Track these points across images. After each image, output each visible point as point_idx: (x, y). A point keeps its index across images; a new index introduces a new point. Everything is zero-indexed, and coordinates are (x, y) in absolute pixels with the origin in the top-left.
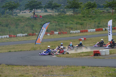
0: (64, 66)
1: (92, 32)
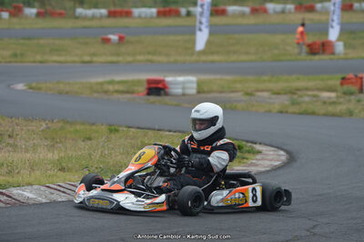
0: (53, 121)
1: (145, 18)
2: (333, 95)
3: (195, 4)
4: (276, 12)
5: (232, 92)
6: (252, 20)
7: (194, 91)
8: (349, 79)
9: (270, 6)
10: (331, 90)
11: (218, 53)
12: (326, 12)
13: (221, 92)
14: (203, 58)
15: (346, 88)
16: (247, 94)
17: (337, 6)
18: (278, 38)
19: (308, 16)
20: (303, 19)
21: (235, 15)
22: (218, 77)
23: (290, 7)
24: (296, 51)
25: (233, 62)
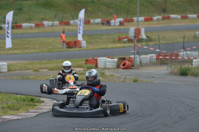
2: (82, 69)
3: (4, 23)
4: (48, 26)
5: (27, 70)
6: (36, 30)
7: (6, 70)
8: (89, 60)
9: (46, 23)
10: (80, 67)
11: (18, 49)
12: (76, 25)
13: (21, 70)
14: (10, 52)
15: (88, 65)
16: (35, 71)
17: (81, 21)
18: (50, 40)
19: (66, 27)
20: (64, 29)
21: (26, 28)
22: (19, 62)
23: (57, 23)
24: (61, 46)
25: (27, 53)
